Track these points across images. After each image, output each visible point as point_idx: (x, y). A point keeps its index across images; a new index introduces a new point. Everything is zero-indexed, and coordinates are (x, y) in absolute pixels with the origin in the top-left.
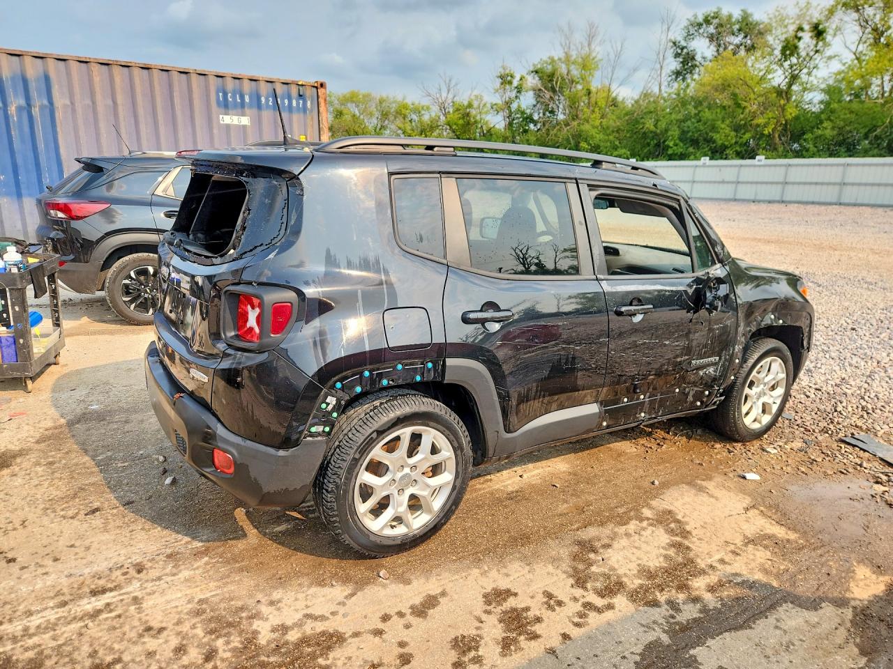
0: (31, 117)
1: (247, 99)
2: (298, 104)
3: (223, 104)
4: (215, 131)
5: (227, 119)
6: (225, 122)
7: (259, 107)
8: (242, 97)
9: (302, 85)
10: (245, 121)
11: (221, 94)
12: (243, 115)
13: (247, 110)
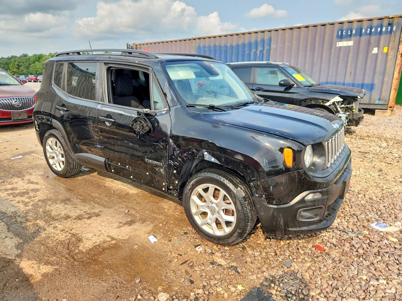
0: (263, 54)
1: (354, 32)
2: (387, 29)
3: (340, 37)
4: (333, 51)
5: (340, 44)
6: (340, 46)
7: (361, 35)
8: (351, 32)
9: (392, 18)
10: (350, 43)
11: (340, 32)
12: (350, 40)
13: (352, 38)
